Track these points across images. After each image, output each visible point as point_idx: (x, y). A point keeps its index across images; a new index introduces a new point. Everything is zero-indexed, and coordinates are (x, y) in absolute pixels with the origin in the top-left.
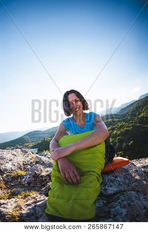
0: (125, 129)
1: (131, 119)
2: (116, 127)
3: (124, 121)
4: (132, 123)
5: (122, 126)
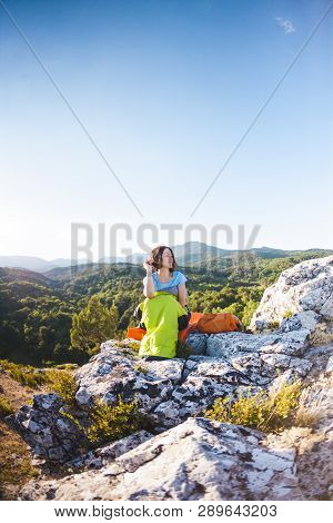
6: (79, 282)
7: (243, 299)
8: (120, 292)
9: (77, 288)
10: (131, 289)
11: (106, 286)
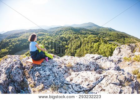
0: (51, 40)
1: (55, 36)
2: (45, 38)
3: (50, 35)
4: (55, 38)
5: (48, 38)
6: (57, 32)
7: (101, 42)
8: (68, 35)
9: (56, 34)
10: (71, 34)
11: (64, 33)
